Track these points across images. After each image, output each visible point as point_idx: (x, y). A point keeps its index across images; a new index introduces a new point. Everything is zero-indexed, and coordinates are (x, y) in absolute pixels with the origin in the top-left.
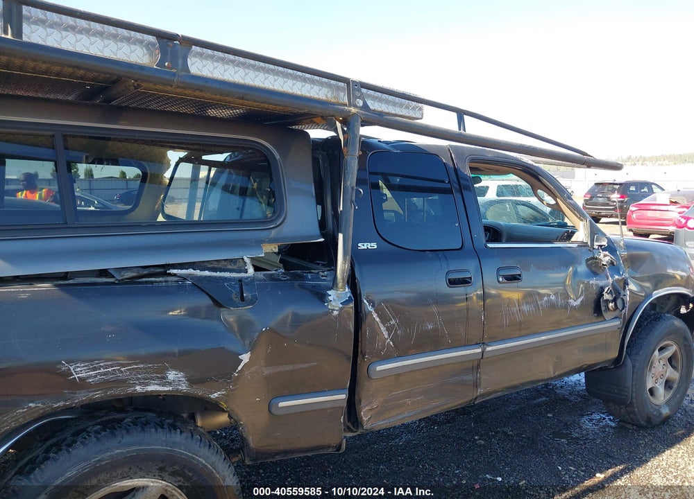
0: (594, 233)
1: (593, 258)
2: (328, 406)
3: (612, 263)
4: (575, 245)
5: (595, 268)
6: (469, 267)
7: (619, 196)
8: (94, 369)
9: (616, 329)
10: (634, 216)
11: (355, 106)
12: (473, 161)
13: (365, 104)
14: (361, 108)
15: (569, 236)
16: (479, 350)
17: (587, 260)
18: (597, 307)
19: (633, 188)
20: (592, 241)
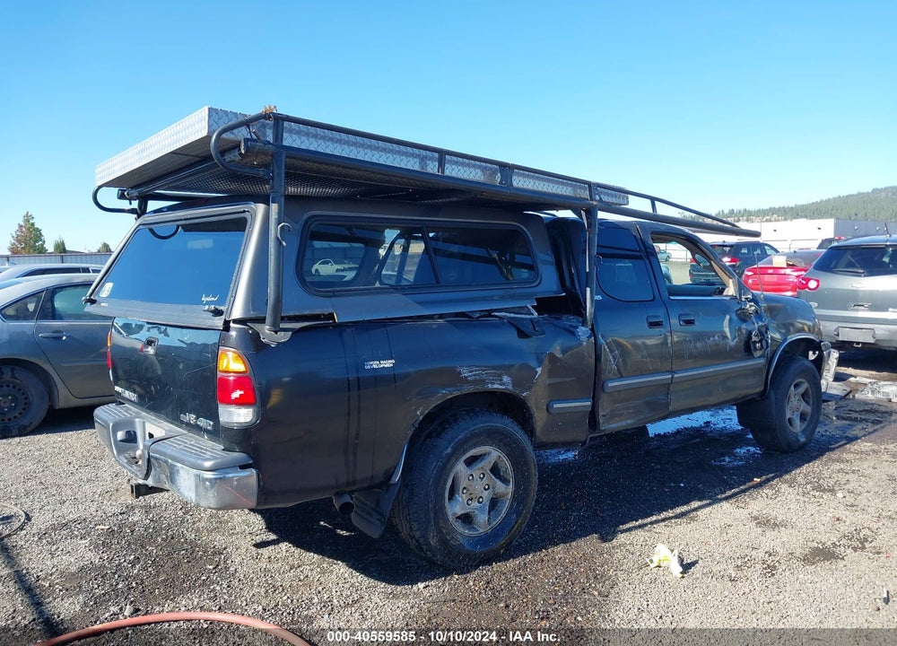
0: (741, 288)
1: (741, 309)
2: (580, 409)
3: (757, 312)
4: (728, 298)
5: (743, 317)
6: (660, 314)
7: (729, 260)
8: (471, 372)
9: (761, 366)
10: (750, 281)
11: (596, 200)
12: (652, 233)
13: (601, 198)
14: (598, 201)
15: (721, 292)
16: (670, 376)
17: (737, 311)
18: (748, 348)
19: (744, 251)
20: (740, 295)
